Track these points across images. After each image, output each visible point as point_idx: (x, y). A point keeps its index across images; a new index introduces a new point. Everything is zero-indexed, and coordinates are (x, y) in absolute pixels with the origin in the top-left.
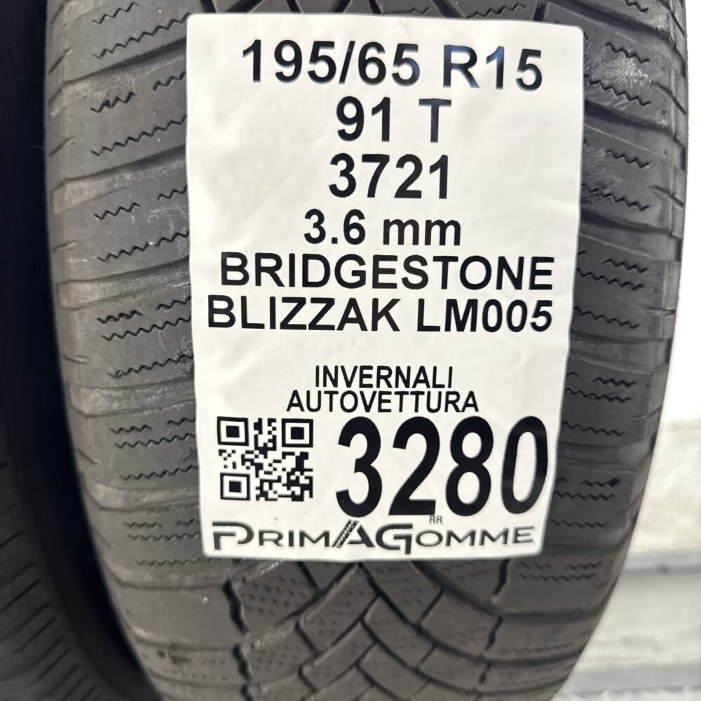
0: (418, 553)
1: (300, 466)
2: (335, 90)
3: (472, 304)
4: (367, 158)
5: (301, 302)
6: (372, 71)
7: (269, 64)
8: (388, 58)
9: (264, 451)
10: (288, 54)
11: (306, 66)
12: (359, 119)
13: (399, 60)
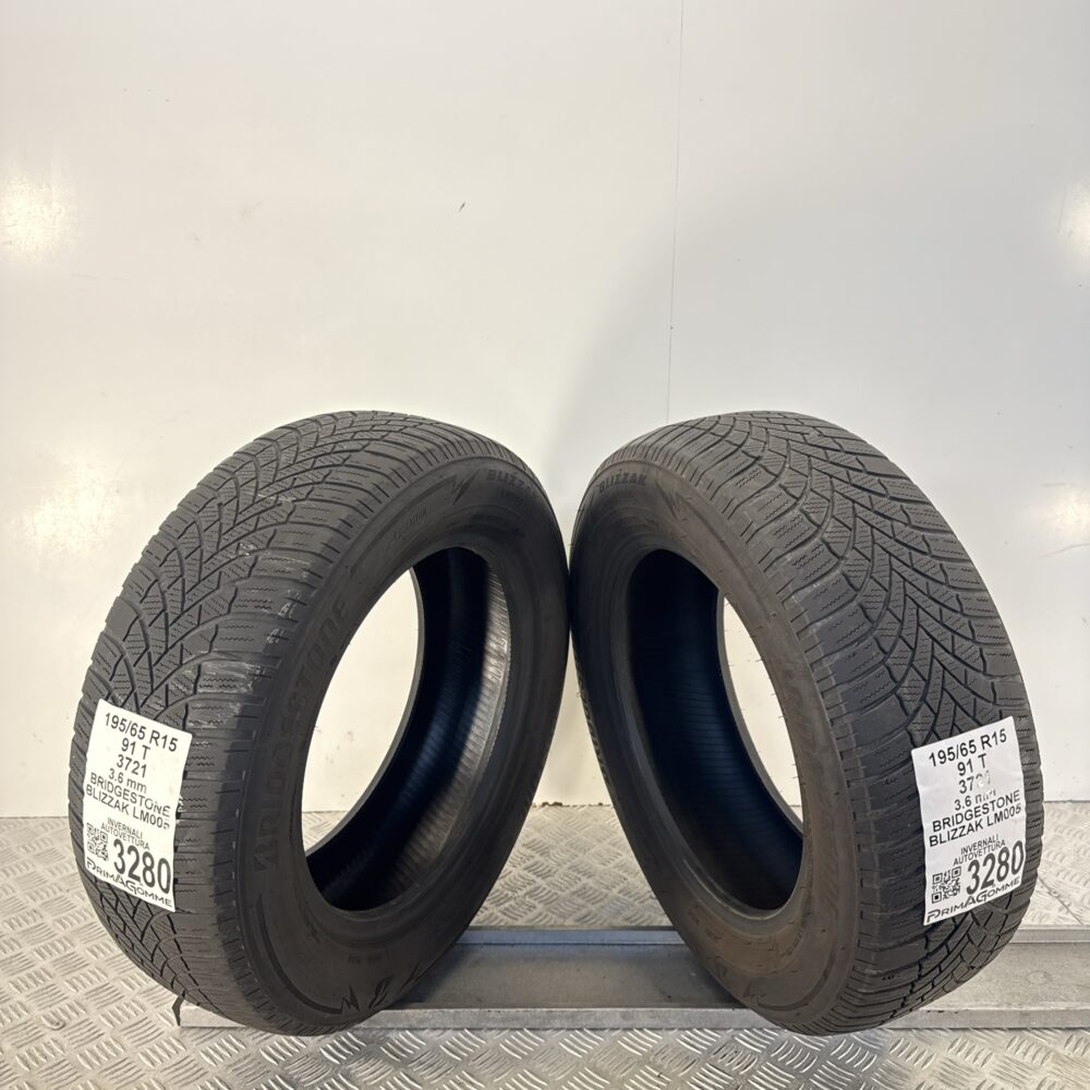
0: (988, 899)
1: (957, 883)
2: (956, 761)
3: (1001, 813)
4: (969, 779)
5: (956, 830)
6: (964, 752)
7: (938, 760)
8: (967, 747)
9: (946, 882)
10: (942, 755)
11: (947, 757)
12: (964, 768)
13: (971, 746)
